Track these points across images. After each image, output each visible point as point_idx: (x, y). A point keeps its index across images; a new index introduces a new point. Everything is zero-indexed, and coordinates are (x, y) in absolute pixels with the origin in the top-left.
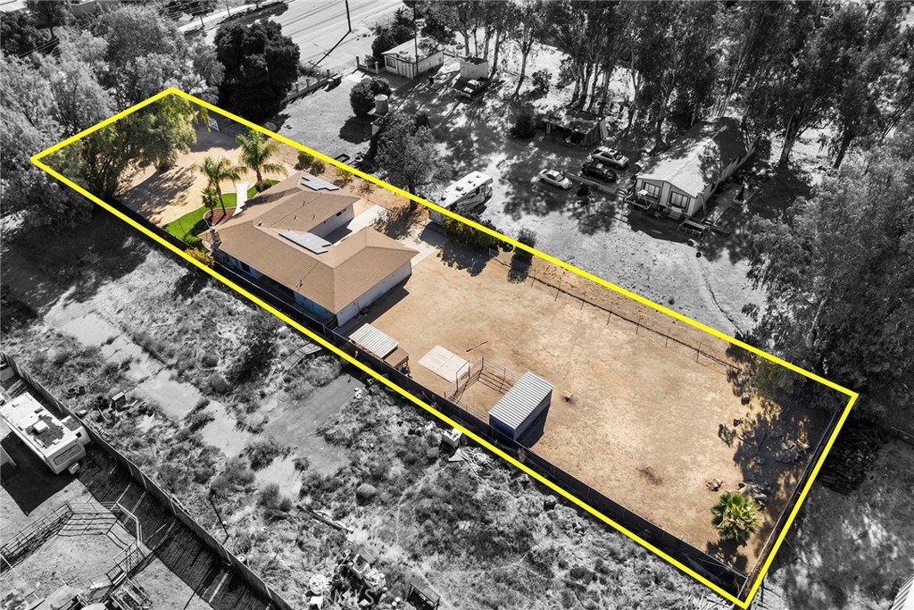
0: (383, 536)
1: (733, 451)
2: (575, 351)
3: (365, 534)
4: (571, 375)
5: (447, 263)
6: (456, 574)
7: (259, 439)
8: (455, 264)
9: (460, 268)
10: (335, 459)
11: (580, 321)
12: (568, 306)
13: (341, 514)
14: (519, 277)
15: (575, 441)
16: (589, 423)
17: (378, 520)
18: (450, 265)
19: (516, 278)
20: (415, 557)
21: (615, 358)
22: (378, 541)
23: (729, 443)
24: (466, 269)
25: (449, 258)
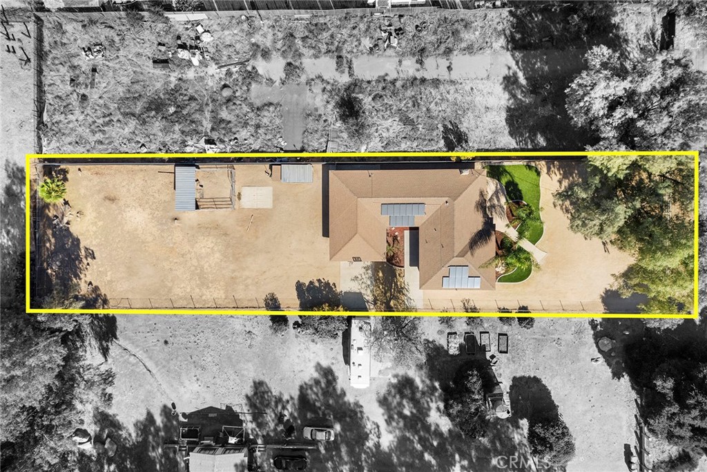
0: (202, 78)
1: (82, 246)
2: (195, 260)
3: (210, 73)
4: (186, 240)
5: (323, 281)
6: (158, 85)
7: (303, 79)
8: (317, 284)
9: (311, 283)
10: (258, 97)
11: (208, 287)
12: (223, 297)
13: (229, 74)
14: (270, 302)
15: (156, 195)
16: (157, 213)
17: (211, 84)
18: (319, 281)
19: (271, 300)
20: (180, 79)
21: (171, 269)
22: (202, 74)
23: (87, 249)
24: (307, 284)
25: (325, 287)
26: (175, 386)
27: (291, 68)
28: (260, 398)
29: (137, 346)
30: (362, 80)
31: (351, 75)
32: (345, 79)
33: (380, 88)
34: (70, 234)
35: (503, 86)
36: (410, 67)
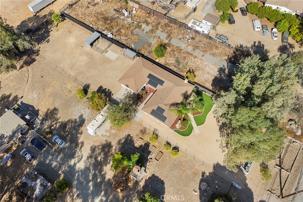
0: (124, 20)
1: (48, 38)
2: (76, 60)
3: (128, 20)
4: (79, 54)
5: (110, 91)
6: (111, 15)
7: (154, 35)
8: (107, 90)
9: (106, 89)
10: (136, 32)
11: (72, 70)
12: (73, 76)
13: (133, 23)
14: (86, 86)
15: (83, 38)
16: (78, 42)
17: (125, 22)
18: (109, 90)
19: (87, 86)
20: (118, 17)
21: (66, 58)
22: (125, 19)
23: (49, 39)
24: (104, 88)
25: (109, 93)
26: (30, 91)
27: (152, 31)
28: (51, 114)
29: (33, 72)
30: (172, 44)
31: (169, 41)
32: (166, 41)
33: (176, 49)
34: (49, 33)
35: (218, 70)
36: (190, 49)
